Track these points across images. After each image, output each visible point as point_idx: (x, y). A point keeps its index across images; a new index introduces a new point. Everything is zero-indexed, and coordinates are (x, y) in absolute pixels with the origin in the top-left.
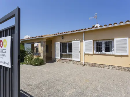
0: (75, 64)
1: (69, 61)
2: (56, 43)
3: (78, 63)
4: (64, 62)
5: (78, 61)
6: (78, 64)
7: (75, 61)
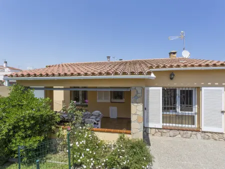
0: (208, 139)
1: (191, 132)
2: (150, 88)
3: (216, 136)
4: (174, 136)
5: (216, 133)
6: (217, 138)
7: (207, 132)
